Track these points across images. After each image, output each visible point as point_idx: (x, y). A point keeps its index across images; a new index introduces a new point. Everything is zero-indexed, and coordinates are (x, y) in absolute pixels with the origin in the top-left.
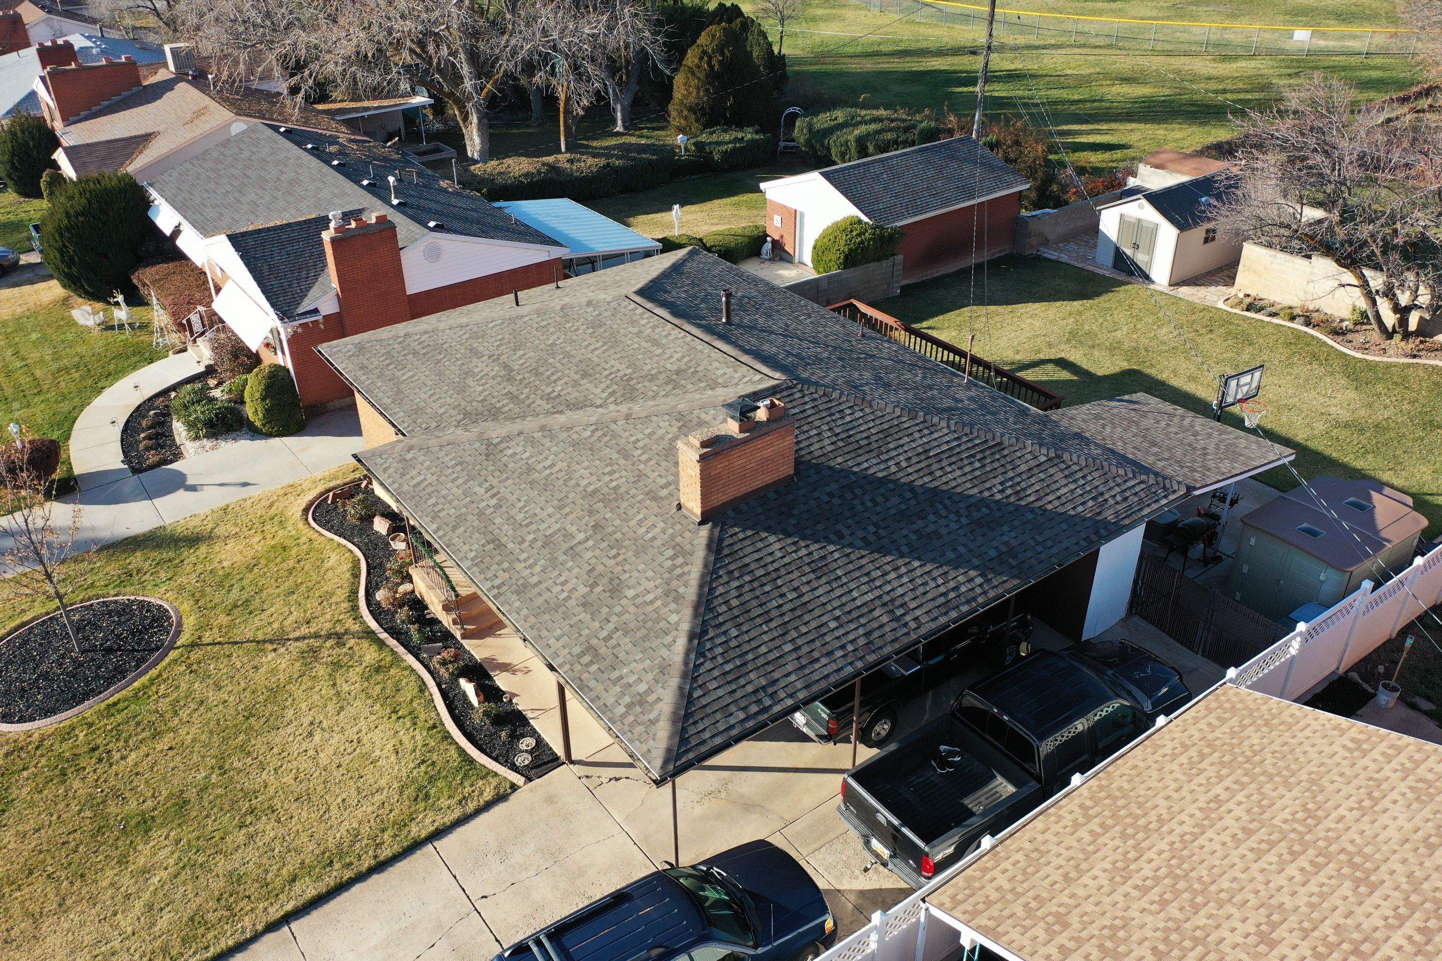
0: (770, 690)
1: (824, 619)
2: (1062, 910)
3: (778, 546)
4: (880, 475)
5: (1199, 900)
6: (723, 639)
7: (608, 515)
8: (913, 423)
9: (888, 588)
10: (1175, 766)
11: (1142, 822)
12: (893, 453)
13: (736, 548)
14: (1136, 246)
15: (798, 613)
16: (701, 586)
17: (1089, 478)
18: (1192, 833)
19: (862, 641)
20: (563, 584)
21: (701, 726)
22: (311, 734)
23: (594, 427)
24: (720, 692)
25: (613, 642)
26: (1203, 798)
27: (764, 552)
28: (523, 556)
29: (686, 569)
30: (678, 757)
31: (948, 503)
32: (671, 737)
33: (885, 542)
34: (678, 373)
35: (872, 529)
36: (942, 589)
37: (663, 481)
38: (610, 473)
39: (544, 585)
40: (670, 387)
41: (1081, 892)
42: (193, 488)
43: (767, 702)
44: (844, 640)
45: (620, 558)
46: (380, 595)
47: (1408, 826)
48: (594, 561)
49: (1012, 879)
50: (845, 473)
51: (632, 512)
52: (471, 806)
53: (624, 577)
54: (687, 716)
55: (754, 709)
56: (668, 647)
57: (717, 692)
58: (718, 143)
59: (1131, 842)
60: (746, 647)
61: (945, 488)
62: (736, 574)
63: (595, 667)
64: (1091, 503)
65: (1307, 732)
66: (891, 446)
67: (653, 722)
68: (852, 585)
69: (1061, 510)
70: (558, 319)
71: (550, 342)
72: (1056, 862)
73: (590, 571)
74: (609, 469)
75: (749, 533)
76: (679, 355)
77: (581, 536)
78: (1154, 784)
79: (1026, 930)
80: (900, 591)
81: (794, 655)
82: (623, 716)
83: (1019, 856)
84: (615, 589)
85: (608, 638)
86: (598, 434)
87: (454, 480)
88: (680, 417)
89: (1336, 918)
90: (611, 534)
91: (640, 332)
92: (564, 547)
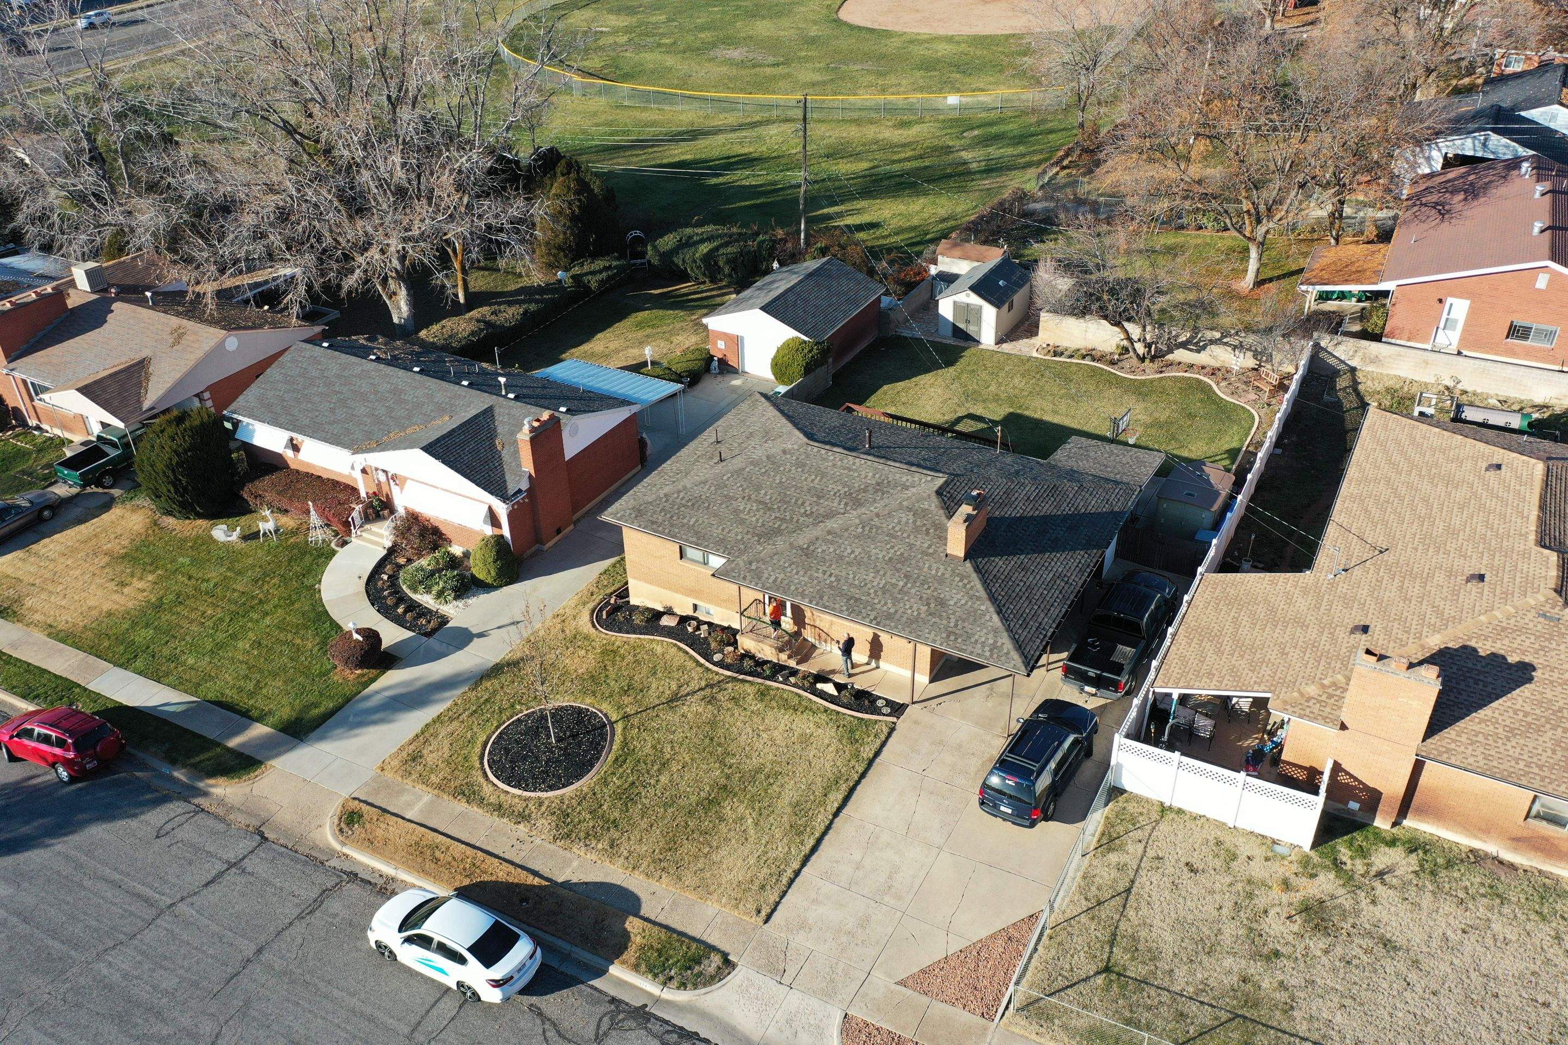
0: (1042, 627)
2: (1208, 671)
4: (1018, 516)
5: (1253, 650)
7: (908, 569)
8: (1014, 485)
10: (1208, 612)
11: (1213, 634)
12: (1016, 503)
13: (986, 568)
14: (968, 322)
16: (985, 590)
17: (1099, 493)
18: (1234, 631)
19: (1060, 596)
20: (911, 608)
22: (759, 735)
23: (861, 526)
25: (960, 627)
26: (1229, 619)
28: (876, 601)
29: (972, 584)
30: (1028, 664)
31: (1052, 522)
34: (878, 484)
35: (1031, 543)
37: (926, 545)
38: (892, 547)
39: (900, 612)
40: (880, 494)
41: (1210, 663)
42: (481, 635)
43: (1044, 632)
45: (932, 588)
46: (717, 657)
47: (1307, 604)
48: (918, 593)
49: (1180, 669)
50: (1004, 519)
51: (921, 564)
52: (883, 737)
53: (942, 596)
55: (1041, 637)
56: (989, 620)
57: (1023, 634)
61: (1046, 515)
63: (960, 640)
65: (1250, 583)
66: (1013, 499)
67: (1008, 653)
69: (1098, 512)
71: (778, 481)
72: (1193, 658)
73: (921, 598)
74: (889, 546)
75: (987, 560)
76: (870, 474)
77: (901, 584)
78: (1207, 620)
79: (1200, 681)
81: (1040, 610)
82: (991, 656)
83: (1176, 661)
84: (942, 603)
85: (956, 626)
86: (867, 528)
87: (797, 573)
88: (910, 509)
89: (1302, 639)
90: (918, 577)
91: (834, 465)
92: (896, 591)
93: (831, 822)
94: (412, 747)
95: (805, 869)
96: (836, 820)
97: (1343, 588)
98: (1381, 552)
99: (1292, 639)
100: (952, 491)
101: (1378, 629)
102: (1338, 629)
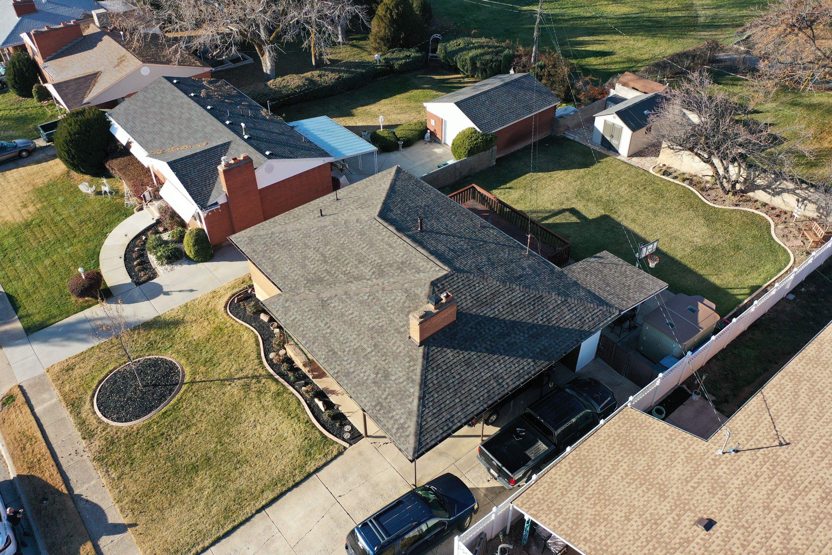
0: (451, 420)
1: (471, 386)
2: (560, 507)
3: (451, 354)
4: (491, 316)
5: (607, 503)
6: (432, 399)
7: (380, 340)
8: (504, 288)
9: (496, 370)
10: (604, 446)
11: (590, 470)
12: (497, 305)
13: (434, 356)
14: (612, 136)
15: (461, 384)
16: (422, 376)
17: (578, 310)
18: (607, 475)
19: (486, 395)
20: (365, 372)
21: (426, 437)
22: (255, 426)
23: (368, 294)
24: (432, 422)
25: (388, 400)
26: (613, 460)
27: (446, 357)
28: (346, 358)
29: (415, 367)
30: (418, 451)
31: (519, 327)
32: (415, 442)
33: (494, 348)
34: (402, 263)
35: (488, 343)
36: (518, 369)
37: (401, 324)
38: (379, 319)
39: (356, 373)
40: (399, 271)
41: (567, 500)
43: (451, 425)
44: (479, 396)
45: (387, 361)
46: (272, 355)
47: (681, 473)
48: (376, 362)
49: (543, 494)
50: (477, 316)
51: (390, 339)
52: (329, 458)
53: (390, 370)
54: (421, 433)
55: (446, 428)
56: (411, 403)
57: (431, 422)
58: (397, 59)
59: (586, 479)
60: (441, 402)
61: (518, 320)
62: (435, 369)
63: (382, 412)
64: (579, 323)
65: (654, 431)
66: (496, 301)
67: (408, 436)
68: (482, 370)
69: (567, 327)
70: (344, 229)
71: (342, 242)
72: (559, 487)
73: (375, 367)
74: (377, 316)
75: (439, 349)
76: (401, 254)
77: (369, 350)
78: (596, 453)
79: (547, 515)
80: (501, 371)
81: (460, 404)
82: (396, 433)
83: (546, 485)
84: (387, 376)
85: (386, 399)
86: (371, 298)
87: (310, 319)
88: (406, 291)
89: (651, 510)
90: (382, 349)
91: (383, 239)
92: (363, 354)
93: (253, 516)
94: (74, 361)
95: (212, 548)
96: (258, 515)
97: (722, 470)
98: (781, 445)
99: (644, 506)
100: (446, 284)
101: (721, 530)
102: (689, 513)
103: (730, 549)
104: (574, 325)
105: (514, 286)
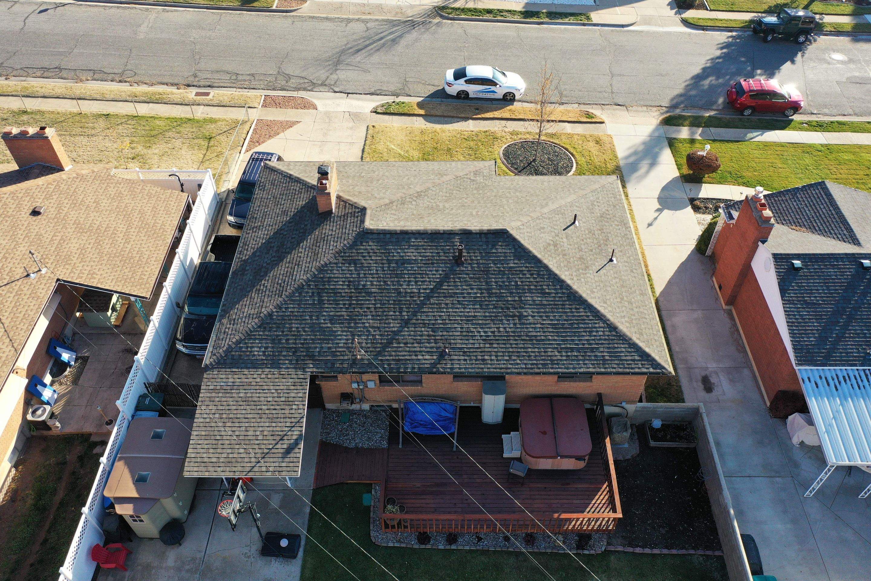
0: (263, 189)
1: (269, 208)
3: (300, 204)
4: (301, 244)
6: (284, 182)
9: (264, 230)
12: (306, 253)
15: (276, 203)
21: (267, 172)
24: (271, 178)
27: (301, 200)
31: (275, 263)
32: (270, 166)
33: (278, 235)
35: (285, 233)
36: (250, 245)
44: (259, 211)
49: (170, 204)
50: (310, 233)
54: (272, 170)
56: (295, 172)
59: (145, 222)
60: (278, 187)
61: (281, 264)
62: (300, 190)
64: (234, 317)
66: (310, 254)
68: (272, 220)
72: (161, 212)
75: (311, 197)
78: (150, 245)
79: (156, 192)
80: (260, 233)
81: (266, 198)
83: (173, 211)
99: (88, 214)
100: (356, 219)
101: (25, 210)
102: (53, 216)
103: (15, 200)
104: (236, 311)
105: (308, 275)
